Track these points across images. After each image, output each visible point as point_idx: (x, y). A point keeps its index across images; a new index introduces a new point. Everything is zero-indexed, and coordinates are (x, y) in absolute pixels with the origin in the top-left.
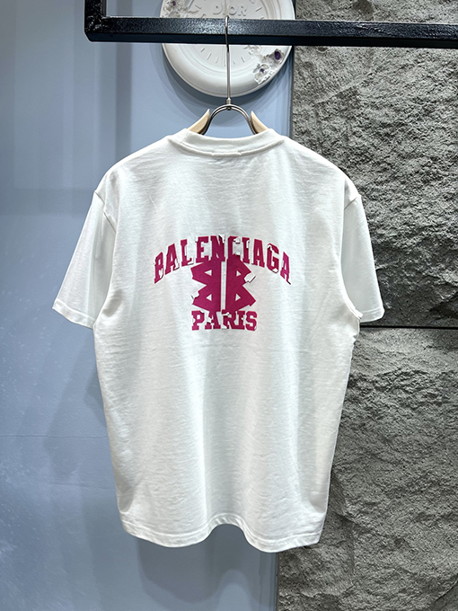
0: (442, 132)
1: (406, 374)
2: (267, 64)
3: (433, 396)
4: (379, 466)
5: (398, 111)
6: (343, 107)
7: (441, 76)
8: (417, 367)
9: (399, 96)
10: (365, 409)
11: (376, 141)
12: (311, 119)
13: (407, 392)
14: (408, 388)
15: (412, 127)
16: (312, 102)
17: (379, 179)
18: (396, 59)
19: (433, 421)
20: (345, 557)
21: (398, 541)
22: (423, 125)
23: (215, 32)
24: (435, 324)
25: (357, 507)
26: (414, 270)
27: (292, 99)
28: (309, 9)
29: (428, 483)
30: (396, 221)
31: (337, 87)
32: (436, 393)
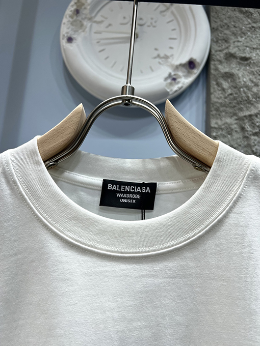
2: (180, 73)
12: (234, 134)
16: (235, 114)
28: (225, 21)
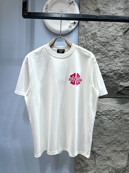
0: (119, 45)
1: (110, 111)
2: (72, 25)
3: (118, 117)
4: (103, 136)
5: (107, 39)
6: (93, 37)
7: (119, 29)
8: (113, 109)
9: (107, 35)
10: (99, 120)
11: (102, 47)
13: (110, 116)
14: (111, 115)
15: (111, 43)
17: (103, 57)
18: (107, 25)
19: (118, 124)
20: (93, 163)
21: (108, 158)
22: (114, 42)
23: (58, 17)
24: (118, 97)
25: (97, 148)
26: (112, 82)
27: (79, 35)
28: (83, 11)
29: (116, 141)
30: (107, 68)
31: (91, 32)
32: (118, 116)
